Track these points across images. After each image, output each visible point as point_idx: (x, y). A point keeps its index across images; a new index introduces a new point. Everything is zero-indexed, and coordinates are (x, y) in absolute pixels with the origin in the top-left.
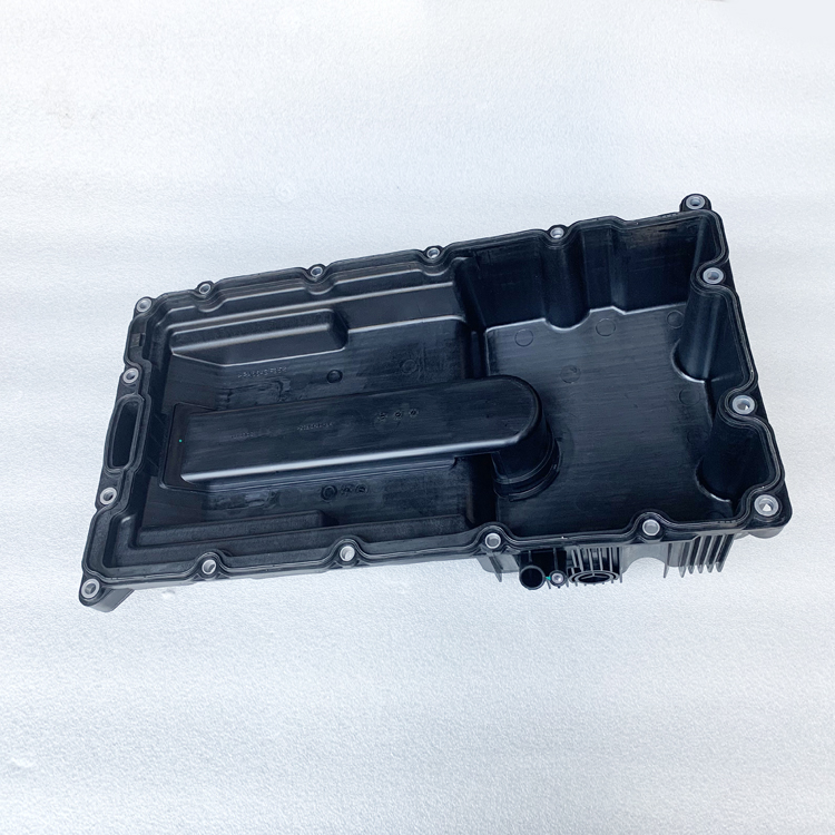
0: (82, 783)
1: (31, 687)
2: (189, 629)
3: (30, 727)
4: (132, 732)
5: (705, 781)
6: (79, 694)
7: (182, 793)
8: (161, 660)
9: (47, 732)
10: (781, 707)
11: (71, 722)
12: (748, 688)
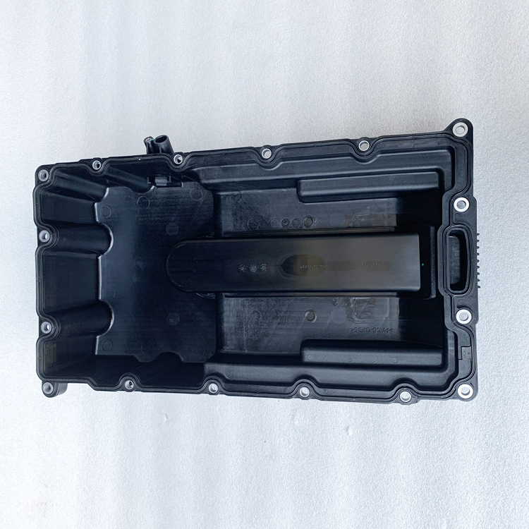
0: (454, 488)
1: (404, 523)
2: (372, 416)
3: (425, 523)
4: (427, 454)
5: (447, 64)
6: (407, 490)
7: (459, 420)
8: (388, 436)
9: (428, 511)
10: (407, 13)
11: (422, 495)
12: (397, 36)
